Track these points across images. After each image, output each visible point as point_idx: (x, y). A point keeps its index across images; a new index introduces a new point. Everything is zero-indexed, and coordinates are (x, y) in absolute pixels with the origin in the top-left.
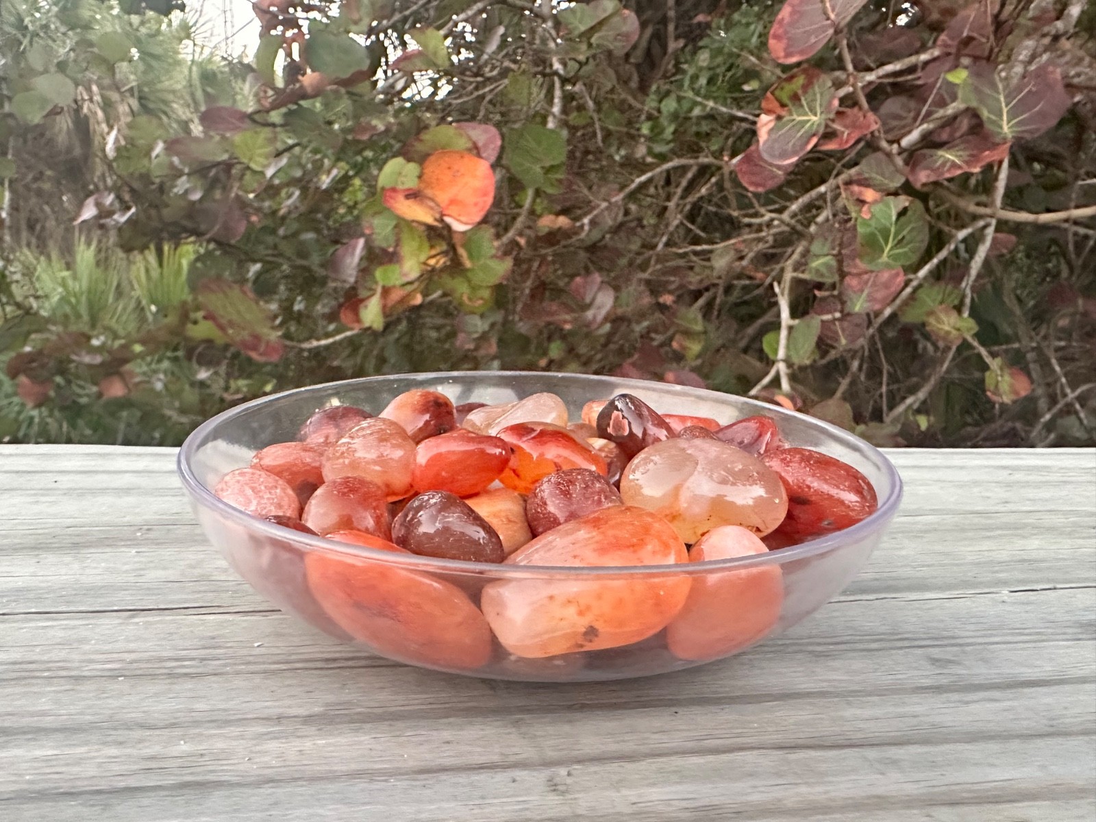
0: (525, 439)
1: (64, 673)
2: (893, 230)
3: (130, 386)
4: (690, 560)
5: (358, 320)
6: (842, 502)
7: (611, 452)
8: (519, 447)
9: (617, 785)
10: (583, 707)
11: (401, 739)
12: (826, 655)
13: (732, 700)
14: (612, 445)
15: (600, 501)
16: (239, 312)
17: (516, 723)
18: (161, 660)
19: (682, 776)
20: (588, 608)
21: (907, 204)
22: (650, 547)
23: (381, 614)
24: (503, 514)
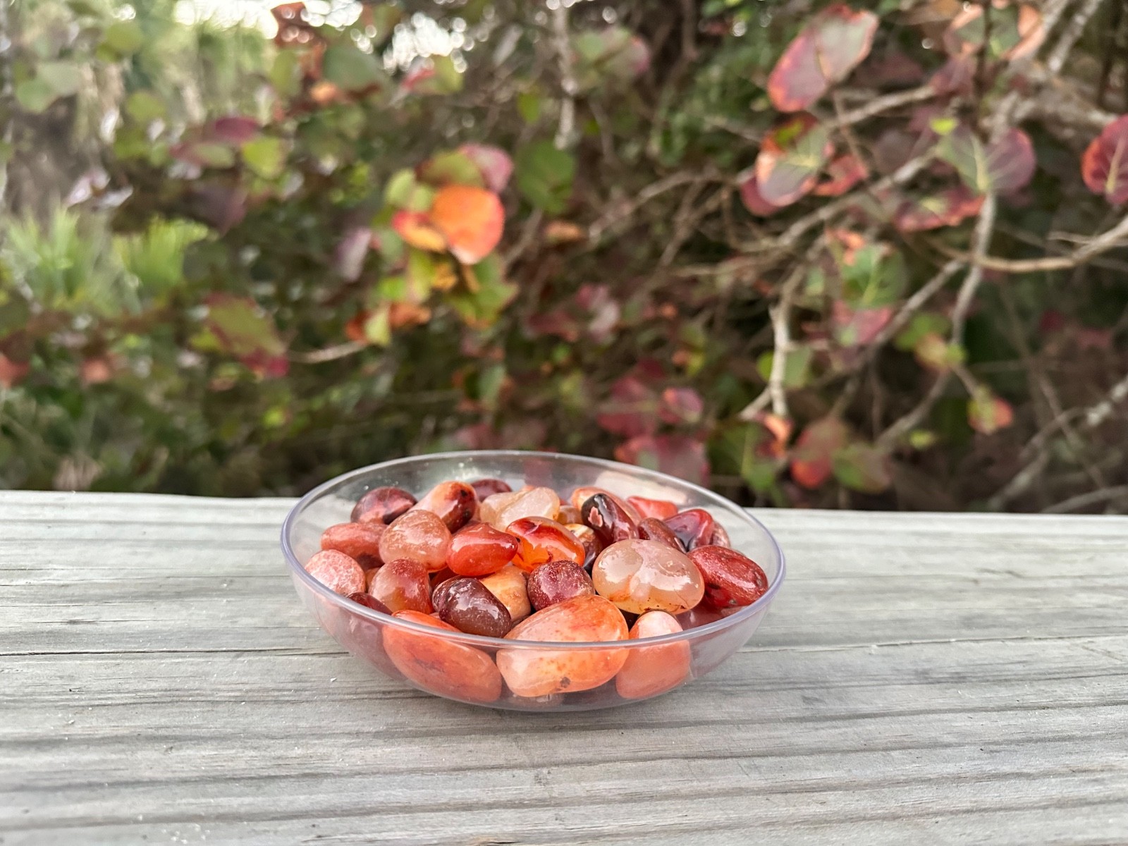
0: (528, 533)
1: (203, 699)
3: (114, 370)
4: (630, 638)
6: (741, 589)
7: (589, 538)
8: (524, 539)
9: (579, 780)
10: (561, 729)
11: (439, 749)
12: (731, 694)
13: (661, 725)
14: (591, 532)
15: (576, 586)
17: (516, 740)
18: (267, 690)
19: (620, 775)
20: (564, 665)
21: (888, 253)
22: (604, 627)
23: (432, 667)
24: (511, 592)
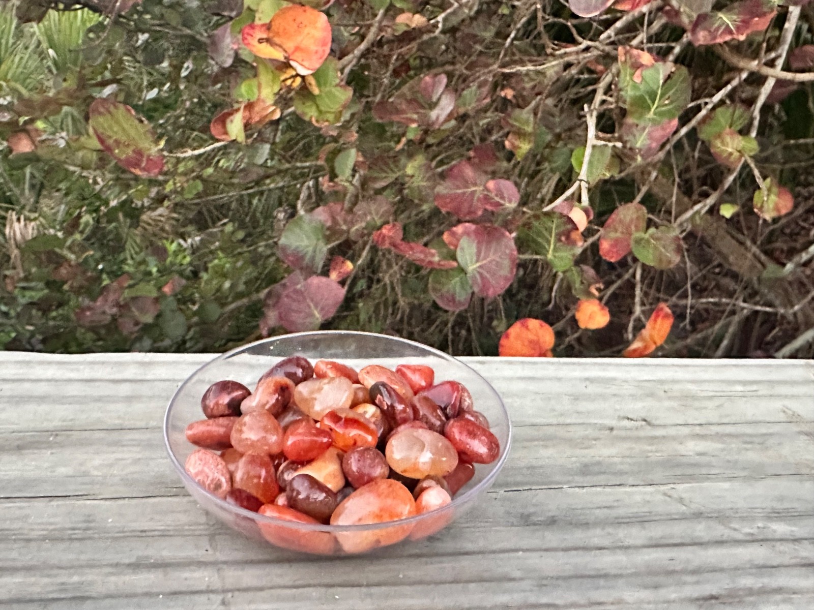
0: (338, 425)
1: (21, 537)
2: (659, 92)
3: (37, 143)
5: (226, 133)
7: (378, 417)
14: (379, 411)
16: (124, 130)
18: (65, 529)
21: (673, 69)
